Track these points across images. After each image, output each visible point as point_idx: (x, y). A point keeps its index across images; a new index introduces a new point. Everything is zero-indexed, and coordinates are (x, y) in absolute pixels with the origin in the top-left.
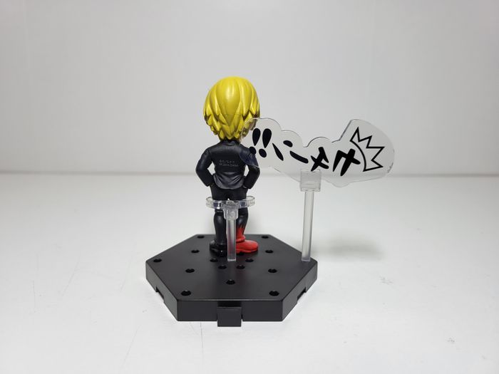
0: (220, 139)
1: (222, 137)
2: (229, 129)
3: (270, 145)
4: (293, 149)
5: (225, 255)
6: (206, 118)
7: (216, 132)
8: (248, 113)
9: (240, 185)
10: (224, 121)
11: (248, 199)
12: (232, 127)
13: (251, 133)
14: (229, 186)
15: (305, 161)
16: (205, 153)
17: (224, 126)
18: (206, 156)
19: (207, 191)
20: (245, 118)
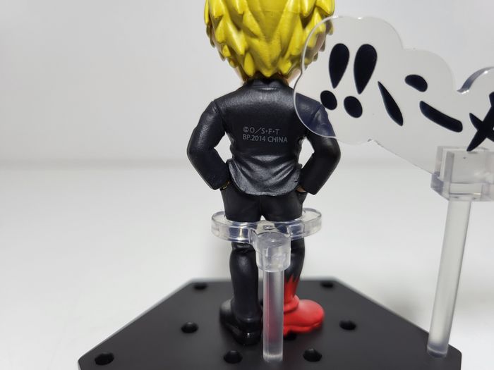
0: (245, 76)
1: (250, 70)
2: (267, 51)
3: (372, 85)
4: (429, 97)
5: (257, 342)
6: (212, 26)
7: (236, 60)
8: (311, 13)
9: (291, 185)
10: (255, 28)
11: (307, 216)
12: (276, 43)
13: (324, 57)
14: (266, 188)
15: (455, 125)
16: (208, 111)
17: (255, 42)
18: (210, 118)
19: (215, 200)
20: (306, 21)
